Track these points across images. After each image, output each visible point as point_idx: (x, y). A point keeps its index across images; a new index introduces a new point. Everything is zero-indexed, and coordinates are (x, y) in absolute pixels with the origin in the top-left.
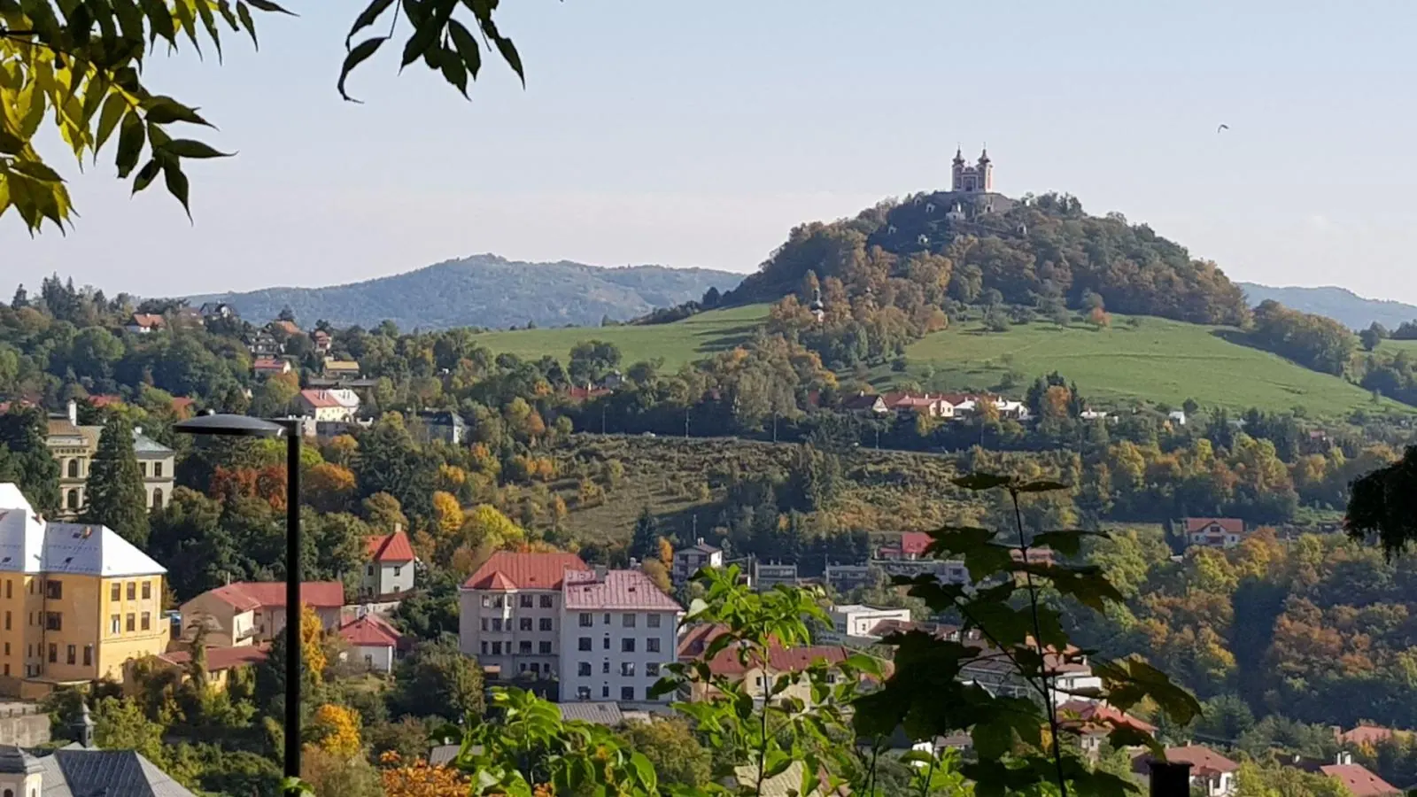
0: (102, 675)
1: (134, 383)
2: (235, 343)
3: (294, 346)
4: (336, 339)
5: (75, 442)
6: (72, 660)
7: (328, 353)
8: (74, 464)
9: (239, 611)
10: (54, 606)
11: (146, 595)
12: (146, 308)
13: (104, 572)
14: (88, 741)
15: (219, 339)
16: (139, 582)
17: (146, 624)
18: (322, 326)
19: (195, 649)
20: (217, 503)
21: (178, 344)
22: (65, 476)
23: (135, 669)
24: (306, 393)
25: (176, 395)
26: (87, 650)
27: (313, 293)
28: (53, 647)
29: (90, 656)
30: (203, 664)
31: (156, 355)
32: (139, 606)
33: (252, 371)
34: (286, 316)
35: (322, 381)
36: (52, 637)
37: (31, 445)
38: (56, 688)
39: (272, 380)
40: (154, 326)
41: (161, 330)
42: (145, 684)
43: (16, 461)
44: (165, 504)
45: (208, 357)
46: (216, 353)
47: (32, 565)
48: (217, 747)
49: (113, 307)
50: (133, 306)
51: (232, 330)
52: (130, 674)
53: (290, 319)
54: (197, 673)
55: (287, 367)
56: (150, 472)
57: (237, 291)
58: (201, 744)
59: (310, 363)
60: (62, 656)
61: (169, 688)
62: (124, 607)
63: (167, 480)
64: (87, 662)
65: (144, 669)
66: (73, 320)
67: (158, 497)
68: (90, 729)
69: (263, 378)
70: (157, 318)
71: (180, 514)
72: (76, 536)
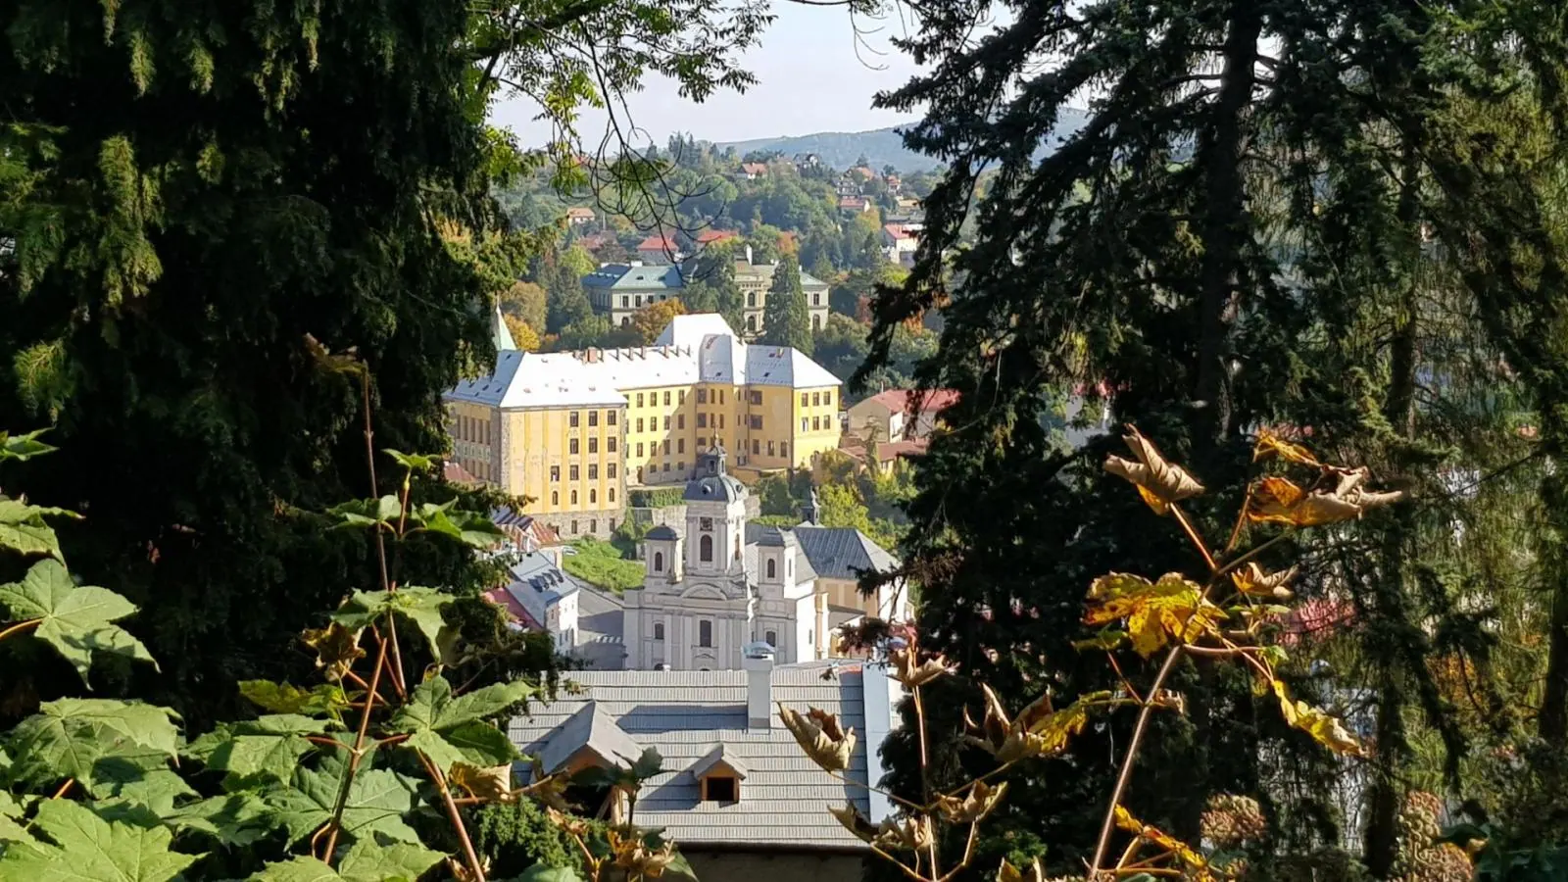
0: (796, 465)
1: (747, 220)
2: (824, 185)
3: (870, 188)
4: (903, 181)
5: (753, 279)
6: (771, 453)
7: (898, 193)
8: (752, 296)
9: (894, 413)
10: (756, 410)
11: (828, 402)
12: (749, 159)
13: (796, 384)
14: (817, 520)
15: (811, 183)
16: (822, 392)
17: (827, 425)
18: (889, 170)
19: (870, 445)
20: (863, 325)
21: (780, 189)
22: (746, 305)
23: (823, 460)
24: (888, 227)
25: (783, 230)
26: (783, 444)
27: (853, 136)
28: (756, 442)
29: (787, 450)
30: (877, 456)
31: (763, 197)
32: (822, 411)
33: (839, 208)
34: (862, 163)
35: (897, 217)
36: (756, 434)
37: (722, 281)
38: (761, 474)
39: (859, 217)
40: (758, 174)
41: (764, 176)
42: (832, 471)
43: (713, 295)
44: (823, 326)
45: (805, 198)
46: (809, 194)
47: (739, 379)
48: (891, 521)
49: (725, 157)
50: (738, 157)
51: (821, 175)
52: (819, 464)
53: (865, 166)
54: (872, 463)
55: (867, 207)
56: (810, 302)
57: (791, 135)
58: (878, 520)
59: (885, 202)
60: (763, 450)
61: (851, 475)
62: (811, 411)
63: (824, 308)
64: (784, 454)
65: (831, 459)
66: (694, 169)
67: (817, 321)
68: (817, 511)
69: (850, 215)
70: (761, 167)
71: (837, 336)
72: (772, 356)
